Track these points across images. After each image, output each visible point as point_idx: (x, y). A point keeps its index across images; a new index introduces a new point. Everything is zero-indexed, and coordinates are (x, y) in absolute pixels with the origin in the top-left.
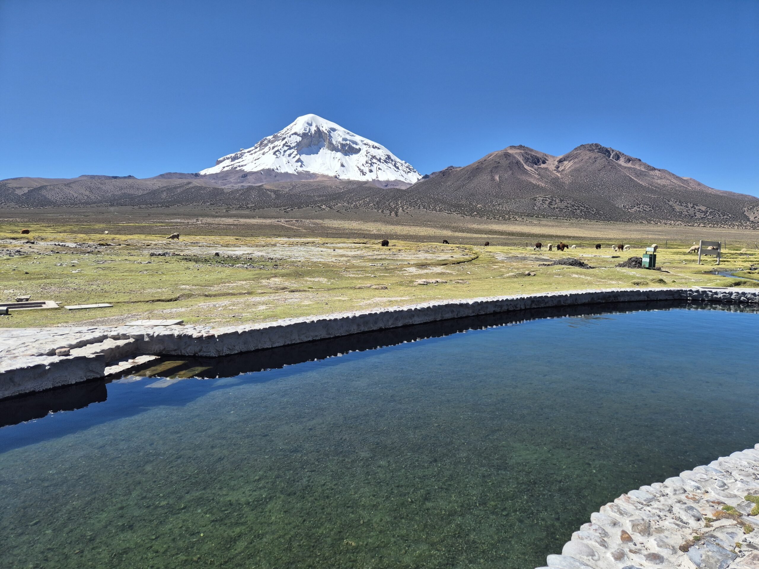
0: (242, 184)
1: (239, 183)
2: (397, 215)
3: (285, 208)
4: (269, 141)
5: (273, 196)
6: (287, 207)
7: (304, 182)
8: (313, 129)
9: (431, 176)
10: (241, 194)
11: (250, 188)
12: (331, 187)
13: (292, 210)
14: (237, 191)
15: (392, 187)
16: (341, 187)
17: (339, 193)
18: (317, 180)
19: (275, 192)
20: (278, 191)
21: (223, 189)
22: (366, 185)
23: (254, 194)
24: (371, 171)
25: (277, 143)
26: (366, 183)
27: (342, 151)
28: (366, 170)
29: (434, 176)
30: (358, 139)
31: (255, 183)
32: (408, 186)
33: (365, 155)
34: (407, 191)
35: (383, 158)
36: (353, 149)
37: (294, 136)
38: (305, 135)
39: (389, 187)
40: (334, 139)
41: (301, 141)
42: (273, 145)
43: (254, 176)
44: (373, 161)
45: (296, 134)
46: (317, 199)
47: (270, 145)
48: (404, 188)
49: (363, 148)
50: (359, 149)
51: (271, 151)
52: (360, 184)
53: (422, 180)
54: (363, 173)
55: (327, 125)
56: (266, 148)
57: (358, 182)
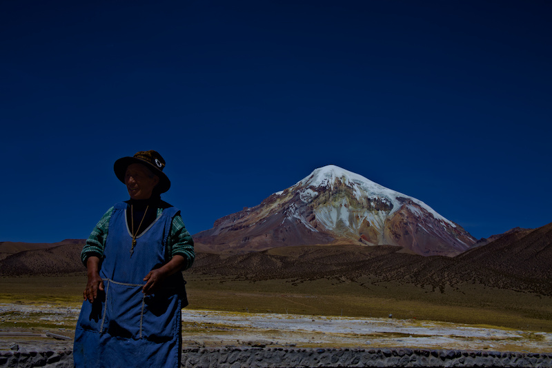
0: (243, 249)
1: (239, 247)
2: (442, 292)
3: (293, 279)
4: (279, 197)
5: (279, 264)
6: (295, 279)
7: (319, 246)
8: (332, 181)
9: (490, 240)
10: (241, 262)
11: (252, 254)
12: (353, 254)
13: (302, 282)
14: (235, 257)
15: (436, 254)
16: (367, 253)
17: (364, 261)
18: (336, 244)
19: (282, 259)
20: (285, 257)
21: (219, 256)
22: (401, 251)
23: (255, 261)
24: (406, 233)
25: (287, 199)
26: (400, 248)
27: (370, 209)
28: (400, 232)
29: (493, 240)
30: (390, 193)
31: (257, 248)
32: (458, 253)
33: (398, 213)
34: (457, 259)
35: (422, 217)
36: (383, 206)
37: (310, 191)
38: (322, 189)
39: (432, 254)
40: (358, 194)
41: (317, 197)
42: (283, 201)
43: (257, 239)
44: (410, 220)
45: (312, 188)
46: (335, 268)
47: (279, 202)
48: (451, 255)
49: (397, 205)
50: (392, 206)
51: (281, 209)
52: (392, 250)
53: (477, 246)
54: (396, 235)
55: (351, 176)
56: (274, 205)
57: (389, 248)
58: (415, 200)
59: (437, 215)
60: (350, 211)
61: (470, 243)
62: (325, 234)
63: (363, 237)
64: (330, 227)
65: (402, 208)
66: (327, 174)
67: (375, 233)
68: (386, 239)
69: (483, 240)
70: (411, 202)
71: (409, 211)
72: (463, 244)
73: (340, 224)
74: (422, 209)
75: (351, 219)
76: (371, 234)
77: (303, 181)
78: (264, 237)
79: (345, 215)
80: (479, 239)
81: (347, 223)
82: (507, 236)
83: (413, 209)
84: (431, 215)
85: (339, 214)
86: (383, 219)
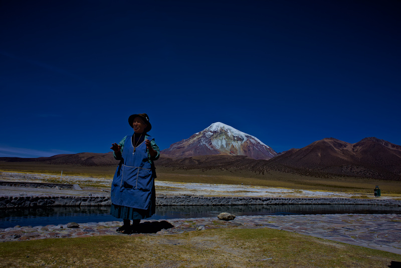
0: (182, 157)
1: (180, 156)
2: (263, 174)
3: (202, 169)
4: (197, 135)
5: (197, 163)
6: (204, 169)
7: (213, 156)
8: (219, 129)
9: (283, 153)
10: (181, 162)
11: (186, 159)
12: (227, 159)
13: (206, 170)
14: (179, 160)
15: (261, 159)
16: (233, 159)
17: (232, 162)
18: (220, 155)
19: (198, 161)
21: (172, 159)
22: (247, 158)
23: (187, 162)
24: (249, 150)
25: (200, 136)
26: (246, 156)
27: (234, 140)
28: (247, 150)
29: (284, 153)
30: (243, 134)
31: (188, 156)
32: (270, 159)
33: (246, 142)
34: (269, 161)
35: (256, 144)
36: (240, 139)
37: (210, 133)
38: (215, 132)
39: (259, 159)
40: (229, 134)
41: (213, 135)
42: (199, 137)
43: (188, 152)
44: (251, 145)
45: (210, 131)
46: (219, 165)
47: (197, 137)
48: (267, 159)
49: (245, 139)
50: (243, 139)
51: (198, 140)
52: (243, 157)
53: (277, 156)
54: (245, 151)
55: (227, 127)
56: (195, 139)
57: (242, 156)
58: (253, 137)
59: (262, 143)
60: (226, 141)
61: (275, 154)
62: (216, 151)
63: (232, 152)
64: (218, 147)
65: (247, 140)
66: (217, 126)
67: (237, 150)
68: (241, 153)
69: (280, 153)
70: (251, 138)
71: (250, 141)
72: (272, 155)
73: (222, 146)
74: (255, 140)
75: (227, 144)
76: (235, 151)
77: (207, 128)
78: (190, 152)
79: (224, 143)
80: (278, 153)
81: (225, 146)
82: (289, 152)
83: (252, 140)
84: (259, 143)
85: (222, 142)
86: (240, 145)
